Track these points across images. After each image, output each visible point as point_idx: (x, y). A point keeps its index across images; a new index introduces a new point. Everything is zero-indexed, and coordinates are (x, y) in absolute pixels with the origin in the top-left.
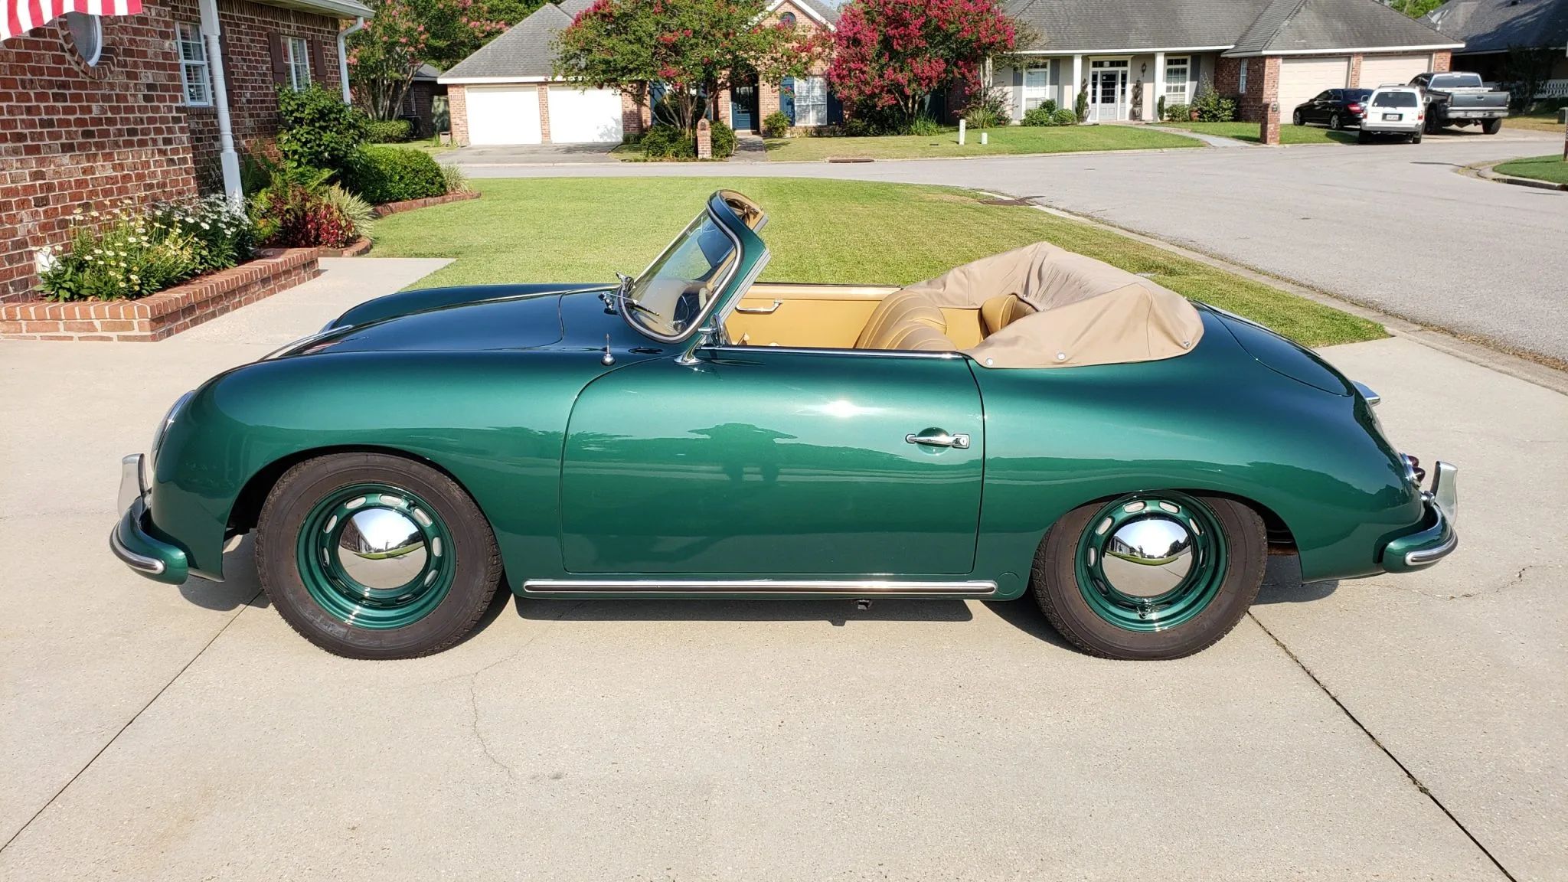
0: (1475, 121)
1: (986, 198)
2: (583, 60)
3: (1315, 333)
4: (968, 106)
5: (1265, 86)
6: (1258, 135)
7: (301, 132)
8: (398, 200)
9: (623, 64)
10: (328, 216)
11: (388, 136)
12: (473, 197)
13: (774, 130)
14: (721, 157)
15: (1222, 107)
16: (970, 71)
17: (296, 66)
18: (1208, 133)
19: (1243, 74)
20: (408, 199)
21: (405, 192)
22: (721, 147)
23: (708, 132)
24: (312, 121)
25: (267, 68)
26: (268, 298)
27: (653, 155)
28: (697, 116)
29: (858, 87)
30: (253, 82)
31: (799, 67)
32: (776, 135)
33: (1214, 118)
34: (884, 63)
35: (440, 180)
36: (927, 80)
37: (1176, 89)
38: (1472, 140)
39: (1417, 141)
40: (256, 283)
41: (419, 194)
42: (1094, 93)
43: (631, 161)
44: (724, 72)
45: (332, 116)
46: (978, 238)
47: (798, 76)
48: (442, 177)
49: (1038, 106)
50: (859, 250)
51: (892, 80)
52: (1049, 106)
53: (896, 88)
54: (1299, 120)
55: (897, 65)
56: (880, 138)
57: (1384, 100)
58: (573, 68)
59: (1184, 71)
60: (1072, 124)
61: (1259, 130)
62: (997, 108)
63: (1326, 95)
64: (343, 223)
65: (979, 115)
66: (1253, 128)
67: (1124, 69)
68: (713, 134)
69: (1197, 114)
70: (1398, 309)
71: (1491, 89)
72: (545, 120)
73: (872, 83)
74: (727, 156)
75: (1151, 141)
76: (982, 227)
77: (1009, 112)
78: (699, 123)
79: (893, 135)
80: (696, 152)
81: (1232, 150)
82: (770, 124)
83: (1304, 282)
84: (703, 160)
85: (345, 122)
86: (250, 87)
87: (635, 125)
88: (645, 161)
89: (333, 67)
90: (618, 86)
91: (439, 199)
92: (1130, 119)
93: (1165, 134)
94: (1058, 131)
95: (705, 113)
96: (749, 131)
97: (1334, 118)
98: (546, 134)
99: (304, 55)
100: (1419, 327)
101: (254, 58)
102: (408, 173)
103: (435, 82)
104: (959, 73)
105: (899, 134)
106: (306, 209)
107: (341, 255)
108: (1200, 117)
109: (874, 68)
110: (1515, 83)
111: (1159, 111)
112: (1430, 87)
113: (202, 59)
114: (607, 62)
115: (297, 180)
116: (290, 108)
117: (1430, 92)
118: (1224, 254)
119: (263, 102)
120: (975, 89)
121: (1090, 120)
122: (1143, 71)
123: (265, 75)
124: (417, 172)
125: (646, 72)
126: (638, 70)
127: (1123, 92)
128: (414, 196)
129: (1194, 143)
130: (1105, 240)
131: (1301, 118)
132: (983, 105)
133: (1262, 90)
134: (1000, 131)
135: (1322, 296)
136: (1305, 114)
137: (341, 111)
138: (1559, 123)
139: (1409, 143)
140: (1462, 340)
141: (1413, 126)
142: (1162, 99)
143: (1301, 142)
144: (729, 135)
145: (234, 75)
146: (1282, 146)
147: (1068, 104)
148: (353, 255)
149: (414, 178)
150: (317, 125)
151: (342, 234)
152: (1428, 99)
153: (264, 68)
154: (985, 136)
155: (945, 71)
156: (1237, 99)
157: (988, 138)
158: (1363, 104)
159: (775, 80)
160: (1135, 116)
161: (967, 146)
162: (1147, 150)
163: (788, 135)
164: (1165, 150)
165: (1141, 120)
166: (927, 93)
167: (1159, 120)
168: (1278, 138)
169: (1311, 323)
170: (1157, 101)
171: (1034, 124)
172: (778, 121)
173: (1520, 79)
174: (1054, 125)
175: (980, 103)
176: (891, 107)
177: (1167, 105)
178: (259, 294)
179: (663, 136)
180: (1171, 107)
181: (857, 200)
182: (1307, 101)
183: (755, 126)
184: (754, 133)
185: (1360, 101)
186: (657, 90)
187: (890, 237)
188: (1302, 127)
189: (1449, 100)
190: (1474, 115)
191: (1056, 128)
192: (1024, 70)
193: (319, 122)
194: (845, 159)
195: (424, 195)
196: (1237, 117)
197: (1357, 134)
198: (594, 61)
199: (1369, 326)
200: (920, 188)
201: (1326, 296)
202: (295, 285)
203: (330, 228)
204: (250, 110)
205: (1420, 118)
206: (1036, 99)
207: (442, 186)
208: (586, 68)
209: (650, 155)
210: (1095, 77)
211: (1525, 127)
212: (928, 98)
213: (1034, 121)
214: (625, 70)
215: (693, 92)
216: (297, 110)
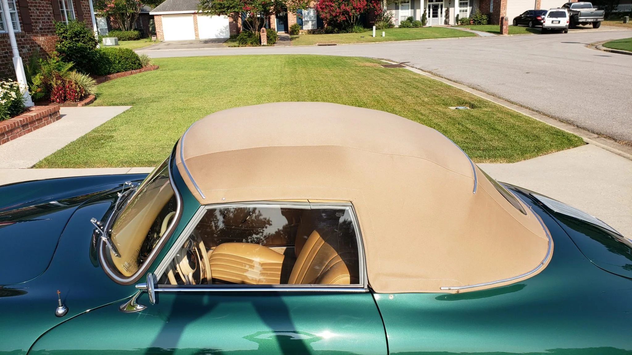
0: (590, 23)
1: (385, 63)
2: (211, 3)
3: (550, 144)
4: (376, 20)
5: (501, 9)
6: (499, 31)
7: (66, 43)
8: (118, 72)
9: (228, 5)
10: (70, 87)
11: (130, 37)
12: (154, 69)
13: (294, 31)
14: (271, 44)
15: (483, 19)
16: (377, 5)
17: (67, 11)
18: (477, 30)
19: (492, 5)
20: (123, 71)
21: (121, 68)
22: (271, 40)
23: (265, 34)
24: (71, 38)
25: (51, 13)
26: (26, 134)
27: (242, 44)
28: (260, 27)
29: (329, 12)
30: (43, 20)
31: (304, 5)
32: (295, 34)
33: (480, 23)
34: (340, 2)
35: (138, 62)
36: (359, 9)
37: (463, 11)
38: (589, 31)
39: (566, 32)
40: (19, 128)
41: (129, 69)
42: (429, 13)
43: (232, 47)
44: (272, 7)
45: (81, 35)
46: (381, 88)
47: (304, 8)
48: (139, 61)
49: (406, 19)
50: (326, 96)
51: (345, 10)
52: (410, 19)
53: (345, 13)
54: (515, 24)
55: (346, 3)
56: (339, 34)
57: (552, 15)
58: (206, 7)
59: (467, 3)
60: (420, 27)
61: (499, 28)
62: (388, 20)
63: (527, 13)
64: (78, 90)
65: (381, 24)
66: (497, 28)
67: (441, 3)
68: (267, 34)
69: (472, 22)
70: (583, 125)
71: (596, 9)
72: (196, 29)
73: (335, 11)
74: (274, 43)
75: (453, 34)
76: (383, 81)
77: (394, 23)
78: (261, 30)
79: (345, 33)
80: (260, 43)
81: (489, 37)
82: (292, 29)
83: (535, 108)
84: (263, 46)
85: (88, 38)
86: (41, 22)
87: (235, 31)
88: (239, 46)
89: (87, 11)
90: (226, 14)
91: (138, 70)
92: (445, 24)
93: (459, 31)
94: (415, 30)
95: (264, 25)
96: (284, 32)
97: (531, 22)
98: (197, 35)
99: (71, 6)
100: (596, 136)
101: (43, 8)
102: (123, 59)
103: (149, 14)
104: (373, 6)
105: (347, 32)
106: (58, 84)
107: (76, 105)
108: (473, 23)
109: (336, 5)
110: (604, 6)
111: (456, 21)
112: (571, 9)
113: (14, 10)
114: (221, 4)
115: (56, 69)
116: (60, 32)
117: (571, 11)
118: (494, 93)
119: (49, 29)
120: (379, 13)
121: (427, 25)
122: (450, 4)
123: (49, 16)
124: (127, 59)
125: (237, 8)
126: (234, 7)
127: (441, 13)
128: (126, 70)
129: (472, 35)
130: (440, 87)
131: (516, 23)
132: (383, 19)
133: (500, 11)
134: (390, 30)
135: (545, 116)
136: (518, 21)
137: (85, 33)
138: (624, 23)
139: (563, 33)
140: (620, 143)
141: (565, 26)
142: (458, 15)
143: (517, 34)
144: (275, 35)
145: (32, 17)
146: (509, 35)
147: (418, 18)
148: (83, 105)
149: (125, 62)
150: (74, 39)
151: (77, 95)
152: (570, 14)
153: (49, 13)
154: (384, 33)
155: (367, 5)
156: (489, 15)
157: (385, 34)
158: (543, 17)
159: (294, 11)
160: (446, 23)
161: (376, 37)
162: (453, 38)
163: (300, 33)
164: (460, 38)
165: (449, 25)
166: (358, 15)
167: (456, 24)
168: (508, 32)
169: (547, 138)
170: (456, 16)
171: (404, 27)
172: (296, 27)
173: (607, 4)
174: (413, 27)
175: (381, 19)
176: (343, 21)
177: (460, 18)
178: (21, 133)
179: (246, 35)
180: (461, 19)
181: (328, 66)
182: (519, 15)
183: (286, 30)
184: (286, 33)
185: (542, 15)
186: (244, 15)
187: (341, 89)
188: (517, 27)
189: (579, 14)
190: (589, 20)
191: (413, 28)
192: (400, 4)
193: (75, 38)
194: (325, 44)
195: (131, 69)
196: (489, 23)
197: (540, 29)
198: (215, 4)
199: (576, 139)
200: (356, 59)
201: (547, 117)
202: (45, 125)
203: (71, 92)
204: (41, 33)
205: (568, 22)
206: (405, 16)
207: (139, 64)
208: (212, 7)
209: (241, 44)
210: (429, 7)
211: (610, 25)
212: (359, 17)
213: (404, 26)
214: (228, 8)
215: (259, 16)
216: (64, 33)
